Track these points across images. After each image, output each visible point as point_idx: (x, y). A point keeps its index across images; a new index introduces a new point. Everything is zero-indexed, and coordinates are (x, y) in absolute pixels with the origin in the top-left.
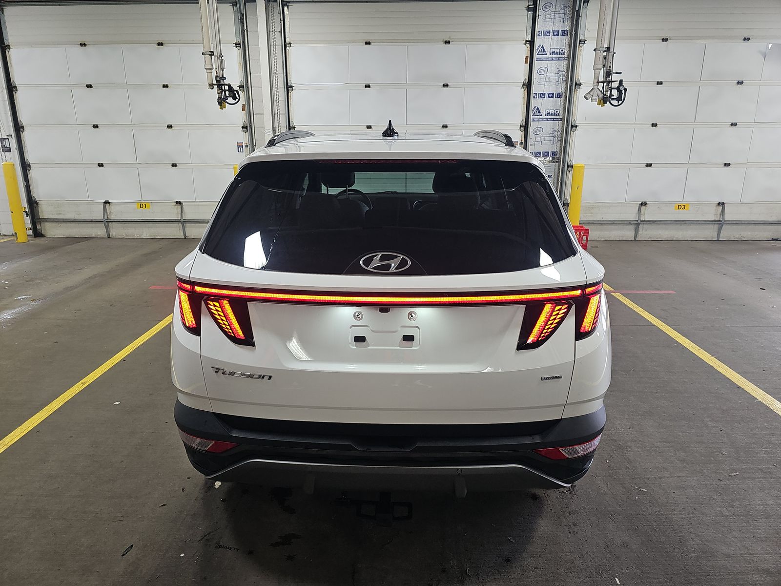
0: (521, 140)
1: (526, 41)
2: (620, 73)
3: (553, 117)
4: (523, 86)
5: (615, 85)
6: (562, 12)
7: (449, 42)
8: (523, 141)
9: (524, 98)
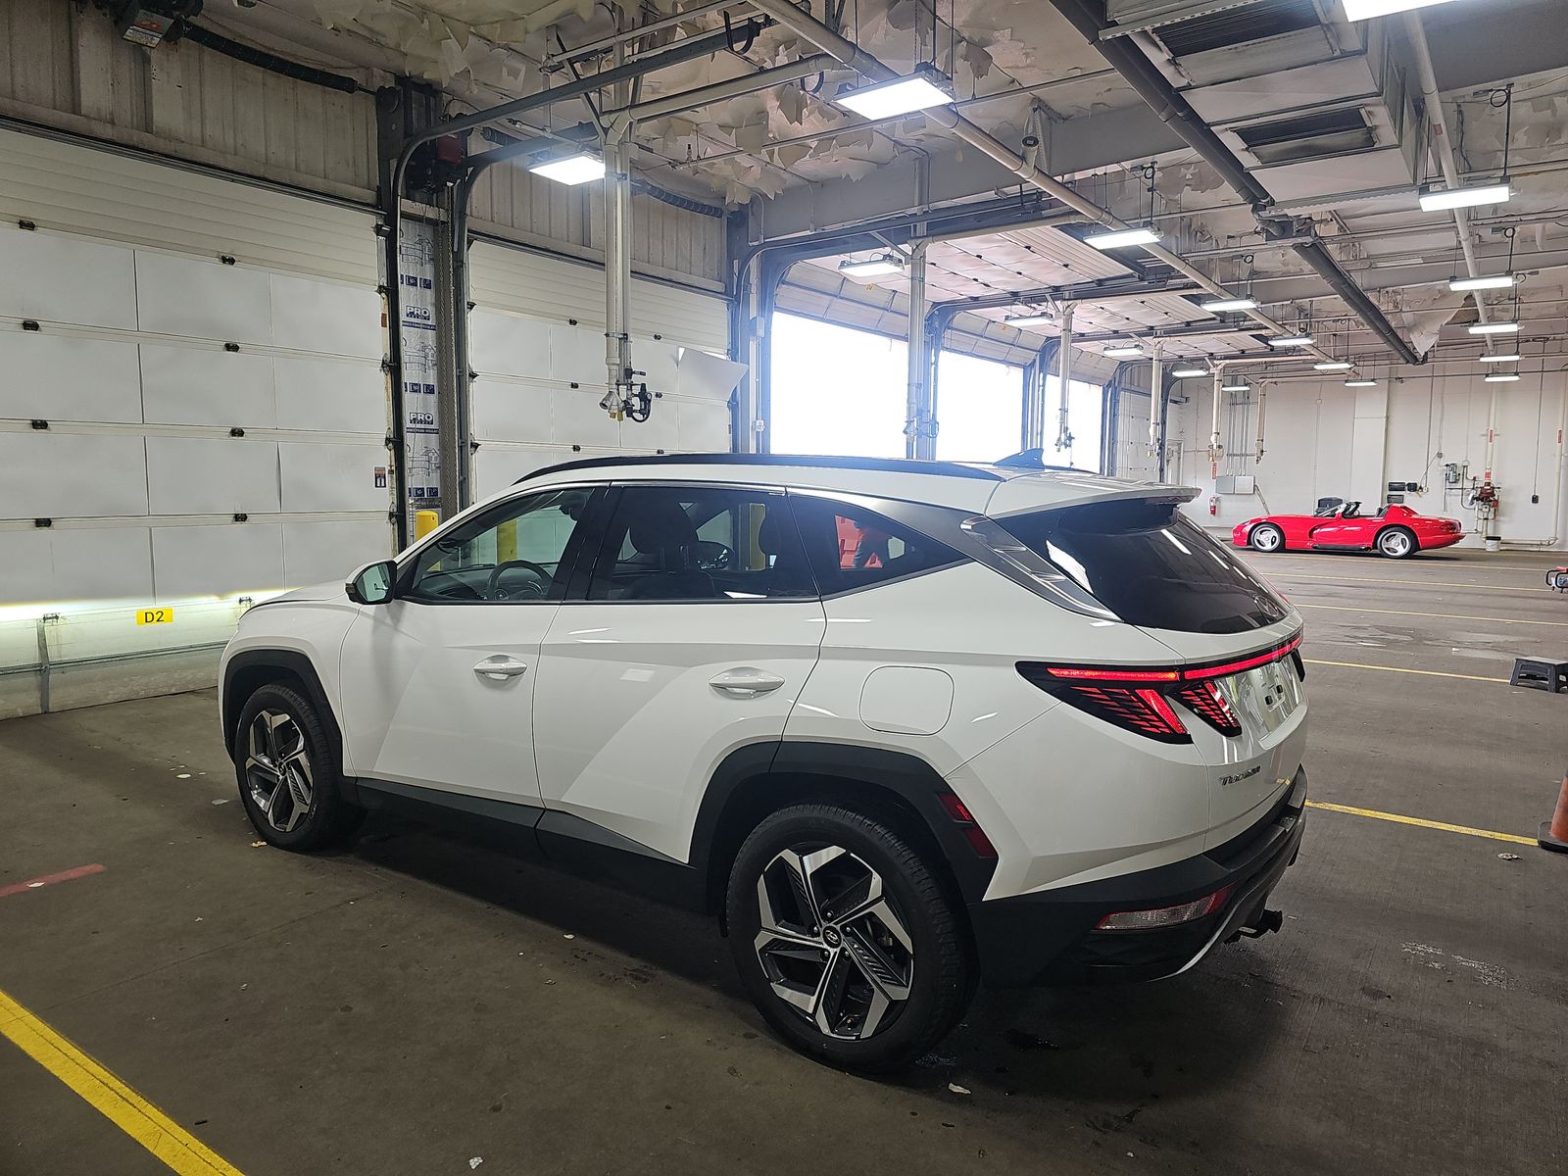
0: (391, 466)
1: (380, 287)
2: (644, 374)
3: (423, 426)
4: (383, 367)
5: (636, 390)
6: (418, 246)
7: (232, 261)
8: (393, 468)
9: (387, 388)
